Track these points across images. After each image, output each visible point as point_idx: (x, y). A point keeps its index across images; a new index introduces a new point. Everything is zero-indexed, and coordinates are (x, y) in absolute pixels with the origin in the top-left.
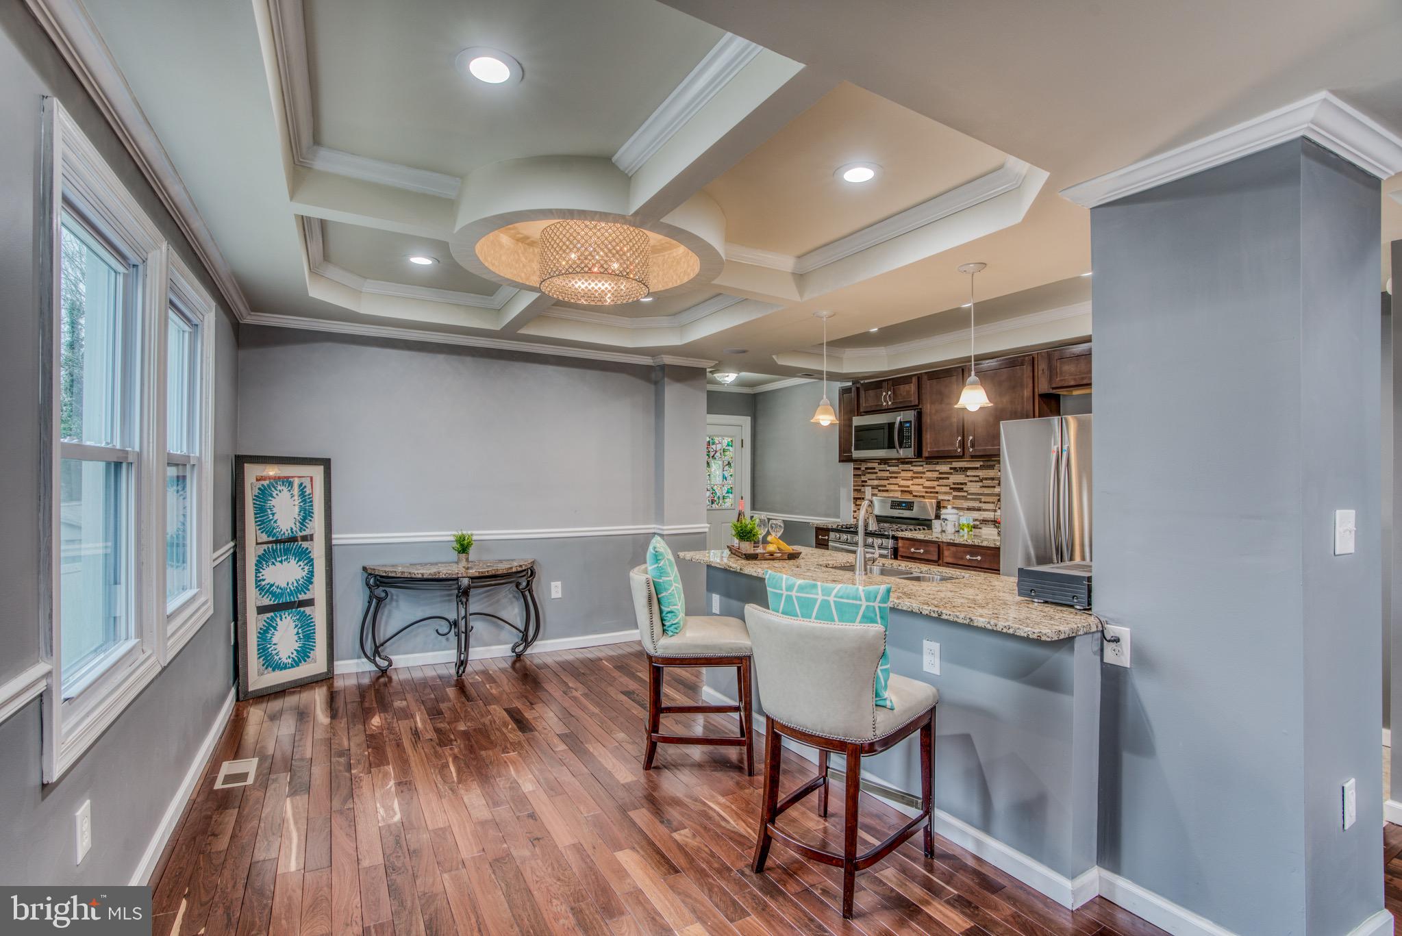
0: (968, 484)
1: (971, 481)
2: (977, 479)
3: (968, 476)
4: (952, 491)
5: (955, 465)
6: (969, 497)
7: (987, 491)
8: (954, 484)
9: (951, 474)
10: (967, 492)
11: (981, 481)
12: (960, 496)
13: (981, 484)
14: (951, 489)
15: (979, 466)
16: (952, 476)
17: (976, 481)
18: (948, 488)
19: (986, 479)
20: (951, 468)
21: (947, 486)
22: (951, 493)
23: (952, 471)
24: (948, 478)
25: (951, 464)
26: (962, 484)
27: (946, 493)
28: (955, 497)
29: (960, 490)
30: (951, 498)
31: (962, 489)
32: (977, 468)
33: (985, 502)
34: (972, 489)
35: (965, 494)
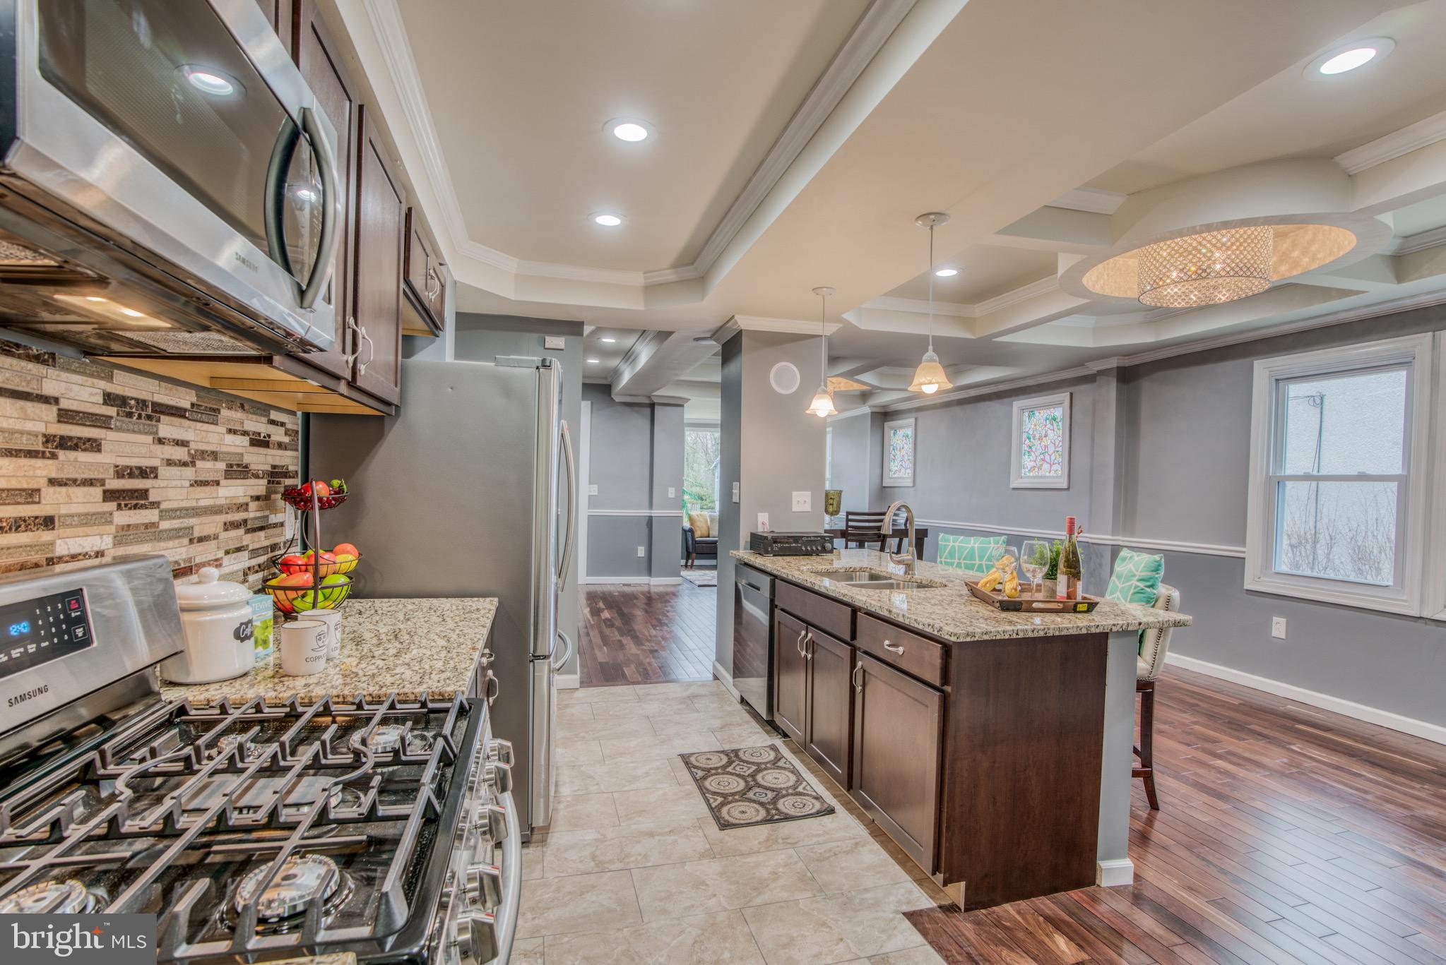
0: (164, 471)
1: (170, 463)
2: (180, 453)
3: (161, 441)
4: (112, 506)
5: (125, 385)
6: (165, 525)
7: (204, 497)
8: (120, 473)
9: (101, 422)
10: (155, 505)
11: (193, 464)
12: (137, 526)
13: (189, 473)
14: (110, 495)
15: (188, 406)
16: (111, 435)
17: (185, 464)
18: (97, 492)
19: (203, 455)
20: (109, 399)
21: (90, 482)
22: (106, 519)
23: (111, 411)
24: (94, 446)
25: (110, 378)
26: (144, 473)
27: (88, 520)
28: (125, 534)
29: (137, 498)
30: (105, 542)
31: (144, 493)
32: (178, 412)
33: (201, 540)
34: (172, 494)
35: (150, 516)
